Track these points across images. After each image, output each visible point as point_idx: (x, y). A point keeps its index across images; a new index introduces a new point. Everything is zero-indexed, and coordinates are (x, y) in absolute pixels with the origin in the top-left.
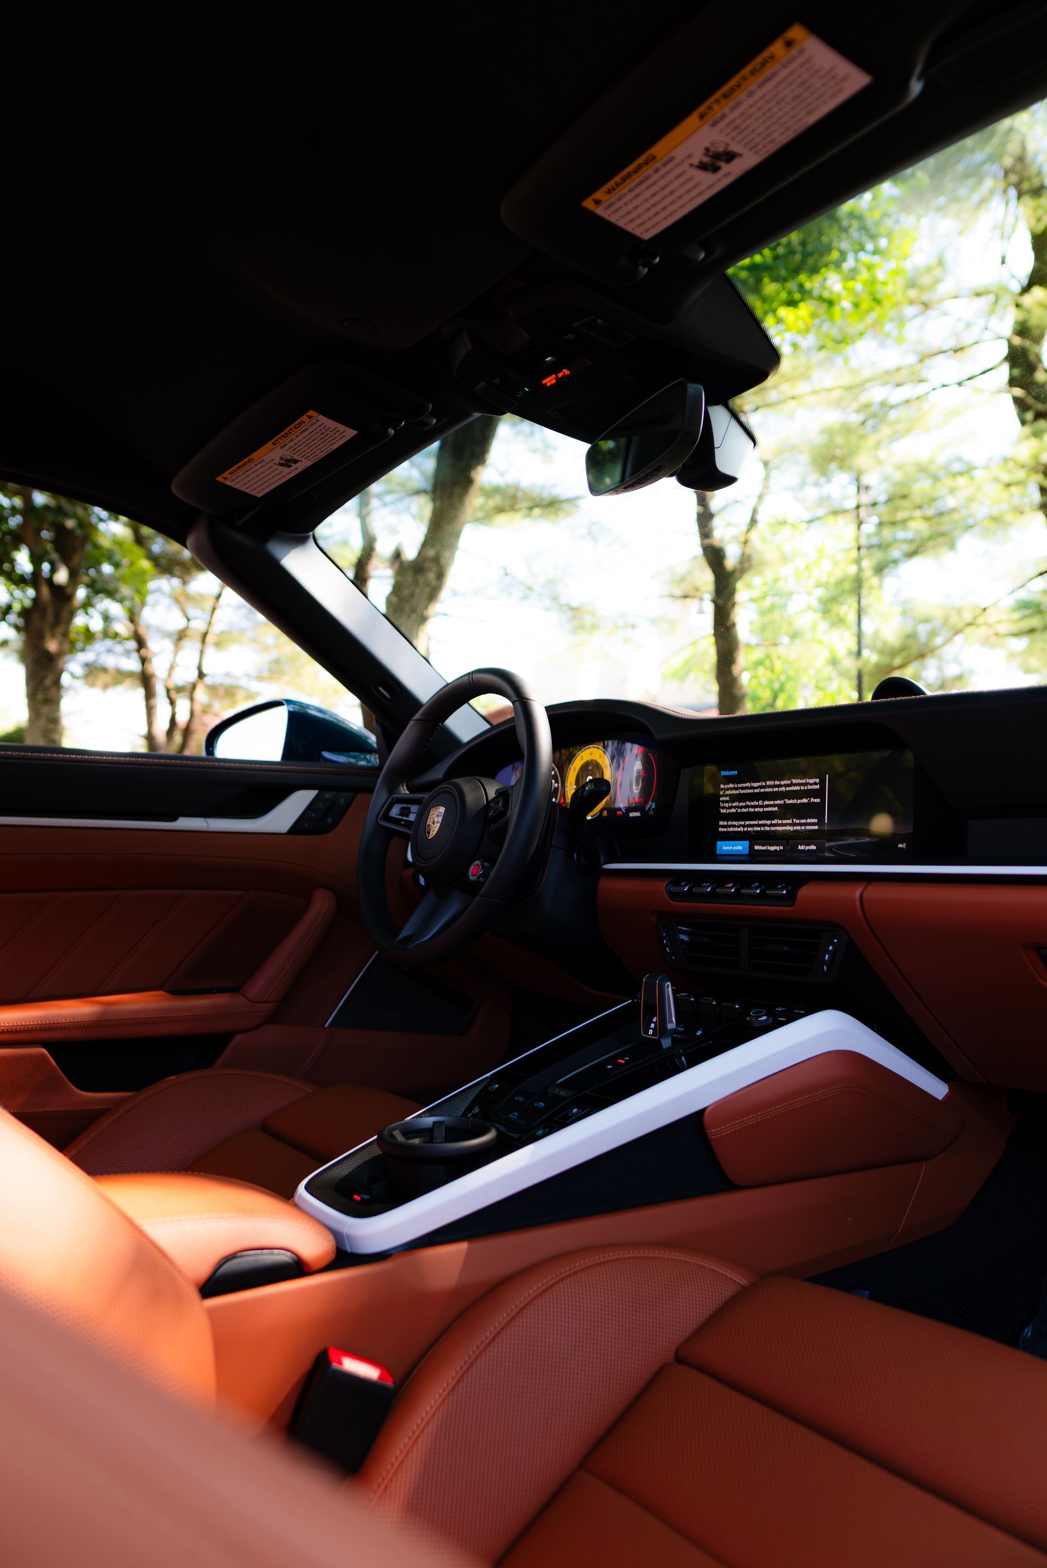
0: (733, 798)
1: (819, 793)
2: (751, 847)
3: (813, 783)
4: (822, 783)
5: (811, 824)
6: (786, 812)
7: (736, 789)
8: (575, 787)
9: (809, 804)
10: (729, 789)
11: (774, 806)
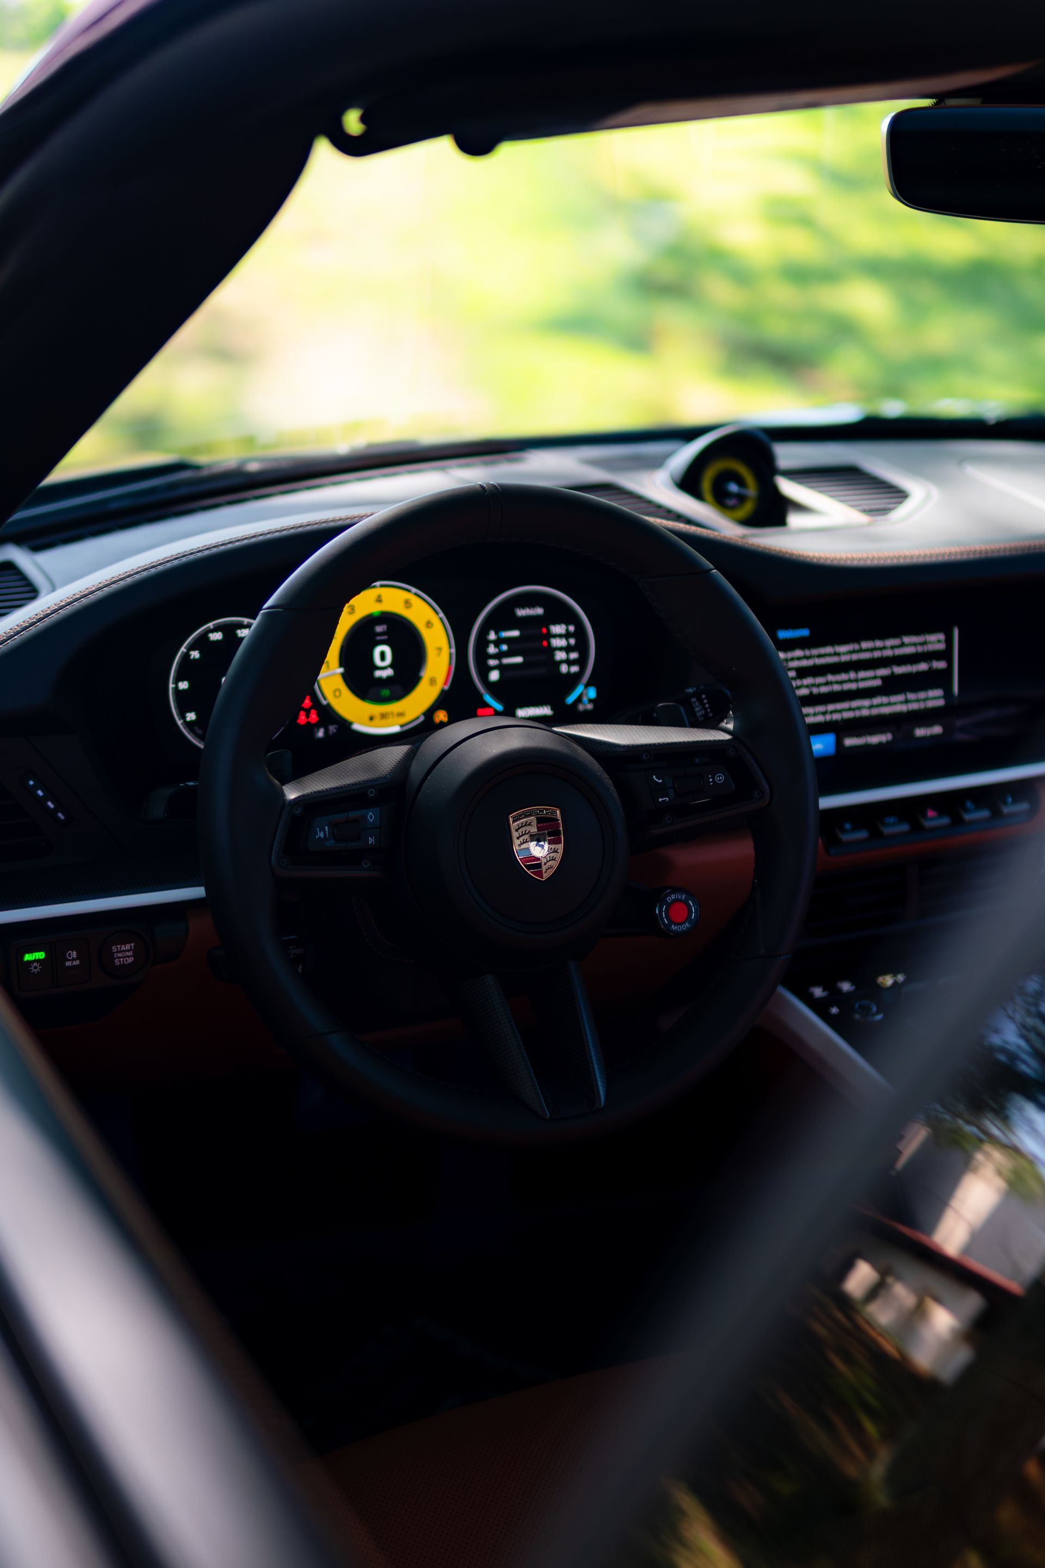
0: (802, 673)
1: (945, 655)
2: (839, 743)
3: (935, 641)
4: (949, 641)
5: (934, 698)
6: (891, 686)
7: (807, 658)
8: (341, 670)
9: (931, 672)
10: (795, 659)
11: (875, 678)
